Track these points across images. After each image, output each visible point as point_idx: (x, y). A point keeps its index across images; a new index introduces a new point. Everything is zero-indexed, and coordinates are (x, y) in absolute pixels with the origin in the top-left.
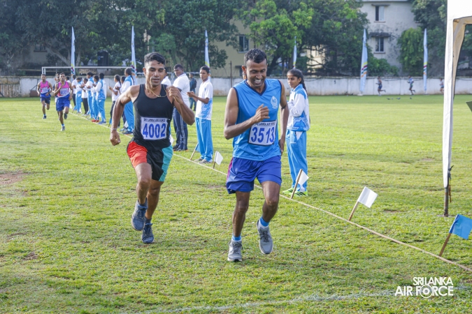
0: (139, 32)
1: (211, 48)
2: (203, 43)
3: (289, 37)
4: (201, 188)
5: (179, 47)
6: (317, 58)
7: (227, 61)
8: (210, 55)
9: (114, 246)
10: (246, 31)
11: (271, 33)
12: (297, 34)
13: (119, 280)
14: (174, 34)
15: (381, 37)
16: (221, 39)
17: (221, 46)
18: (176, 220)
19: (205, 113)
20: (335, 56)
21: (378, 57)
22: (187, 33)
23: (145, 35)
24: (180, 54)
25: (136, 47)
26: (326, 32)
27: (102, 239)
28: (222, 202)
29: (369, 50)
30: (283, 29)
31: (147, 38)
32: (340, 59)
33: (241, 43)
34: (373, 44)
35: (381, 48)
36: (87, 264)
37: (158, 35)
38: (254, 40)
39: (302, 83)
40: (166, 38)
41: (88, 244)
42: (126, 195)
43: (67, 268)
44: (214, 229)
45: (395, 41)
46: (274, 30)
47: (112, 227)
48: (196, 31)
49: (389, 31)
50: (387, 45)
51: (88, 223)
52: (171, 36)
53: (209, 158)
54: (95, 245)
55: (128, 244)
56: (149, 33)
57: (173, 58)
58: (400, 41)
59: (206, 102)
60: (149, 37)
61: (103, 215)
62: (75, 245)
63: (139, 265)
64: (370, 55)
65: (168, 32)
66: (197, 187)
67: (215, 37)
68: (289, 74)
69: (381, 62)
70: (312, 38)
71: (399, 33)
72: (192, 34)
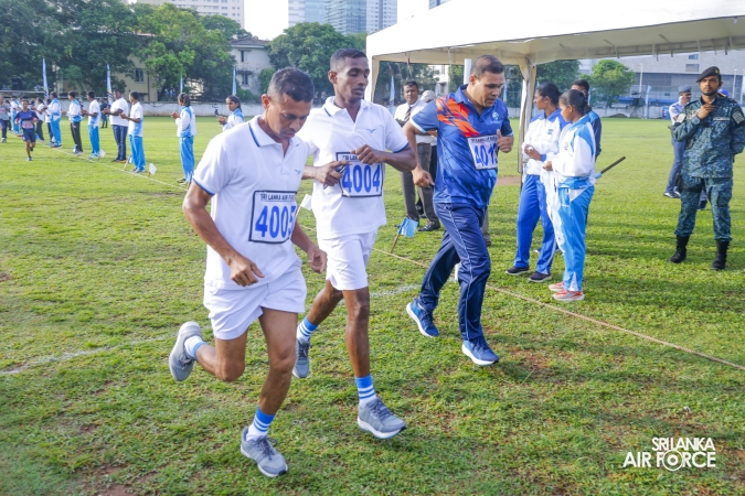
0: (49, 63)
1: (112, 78)
2: (105, 74)
3: (177, 72)
4: (147, 197)
5: (85, 76)
6: (197, 88)
7: (126, 89)
8: (112, 84)
9: (90, 259)
10: (142, 66)
11: (161, 68)
12: (182, 70)
13: (111, 299)
14: (80, 66)
15: (246, 74)
16: (121, 71)
17: (121, 77)
18: (139, 229)
19: (137, 131)
20: (211, 88)
21: (244, 88)
22: (92, 66)
23: (54, 66)
24: (86, 83)
25: (47, 76)
26: (205, 69)
27: (75, 253)
28: (173, 209)
29: (237, 83)
30: (172, 65)
31: (55, 68)
32: (215, 89)
33: (137, 75)
34: (240, 79)
35: (246, 82)
36: (69, 283)
37: (67, 67)
38: (148, 73)
39: (239, 107)
40: (74, 69)
41: (63, 260)
42: (79, 205)
43: (49, 290)
44: (180, 237)
45: (256, 78)
46: (164, 66)
47: (79, 239)
48: (99, 64)
49: (252, 70)
50: (250, 80)
51: (53, 236)
52: (77, 68)
53: (142, 169)
54: (69, 261)
55: (104, 257)
56: (58, 64)
57: (81, 86)
58: (260, 78)
59: (138, 122)
60: (58, 68)
61: (65, 228)
62: (49, 262)
63: (125, 281)
64: (238, 87)
65: (76, 64)
66: (142, 195)
67: (116, 70)
68: (228, 100)
69: (246, 92)
70: (194, 72)
71: (259, 71)
72: (96, 67)
